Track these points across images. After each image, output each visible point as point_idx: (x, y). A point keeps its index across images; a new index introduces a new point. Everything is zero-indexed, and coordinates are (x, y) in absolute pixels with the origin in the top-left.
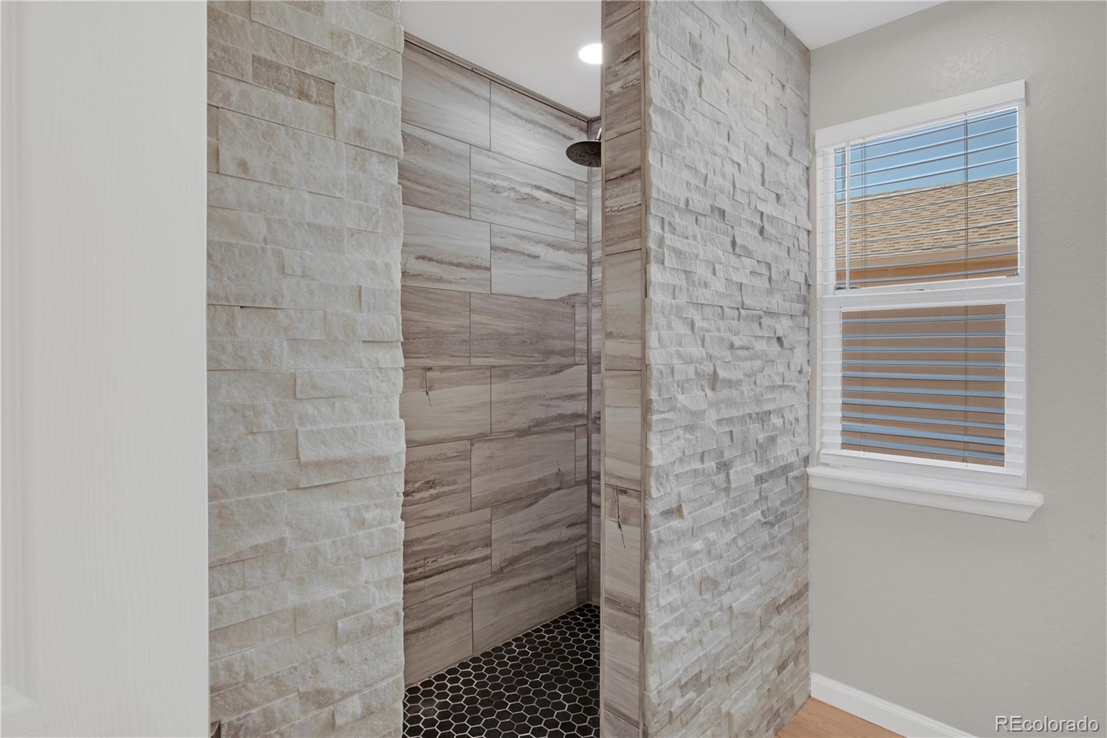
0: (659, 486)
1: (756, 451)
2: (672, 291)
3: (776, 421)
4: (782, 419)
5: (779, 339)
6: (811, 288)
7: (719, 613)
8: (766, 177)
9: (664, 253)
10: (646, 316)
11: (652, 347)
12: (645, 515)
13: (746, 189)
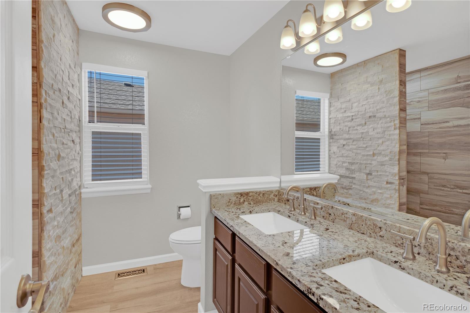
0: (46, 201)
1: (68, 185)
2: (48, 121)
3: (73, 172)
4: (74, 172)
5: (73, 141)
6: (80, 121)
7: (60, 249)
8: (70, 77)
9: (47, 105)
10: (41, 131)
11: (44, 144)
12: (41, 213)
13: (66, 81)
